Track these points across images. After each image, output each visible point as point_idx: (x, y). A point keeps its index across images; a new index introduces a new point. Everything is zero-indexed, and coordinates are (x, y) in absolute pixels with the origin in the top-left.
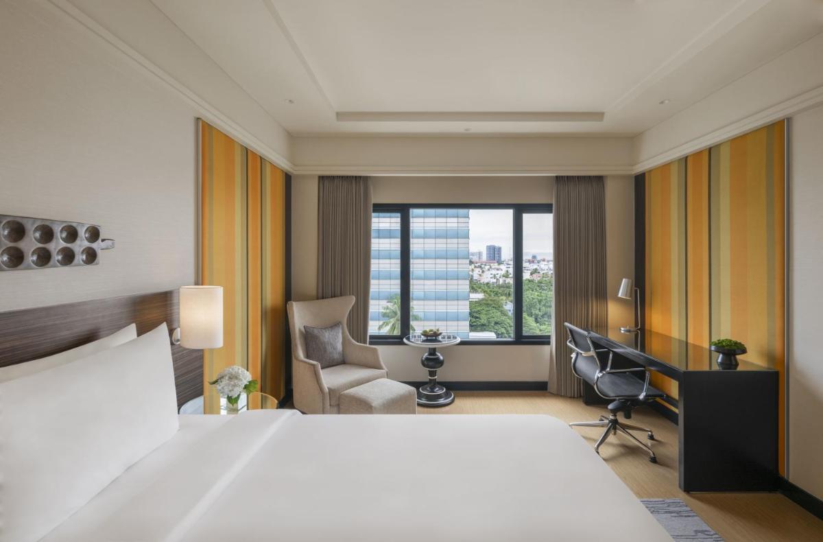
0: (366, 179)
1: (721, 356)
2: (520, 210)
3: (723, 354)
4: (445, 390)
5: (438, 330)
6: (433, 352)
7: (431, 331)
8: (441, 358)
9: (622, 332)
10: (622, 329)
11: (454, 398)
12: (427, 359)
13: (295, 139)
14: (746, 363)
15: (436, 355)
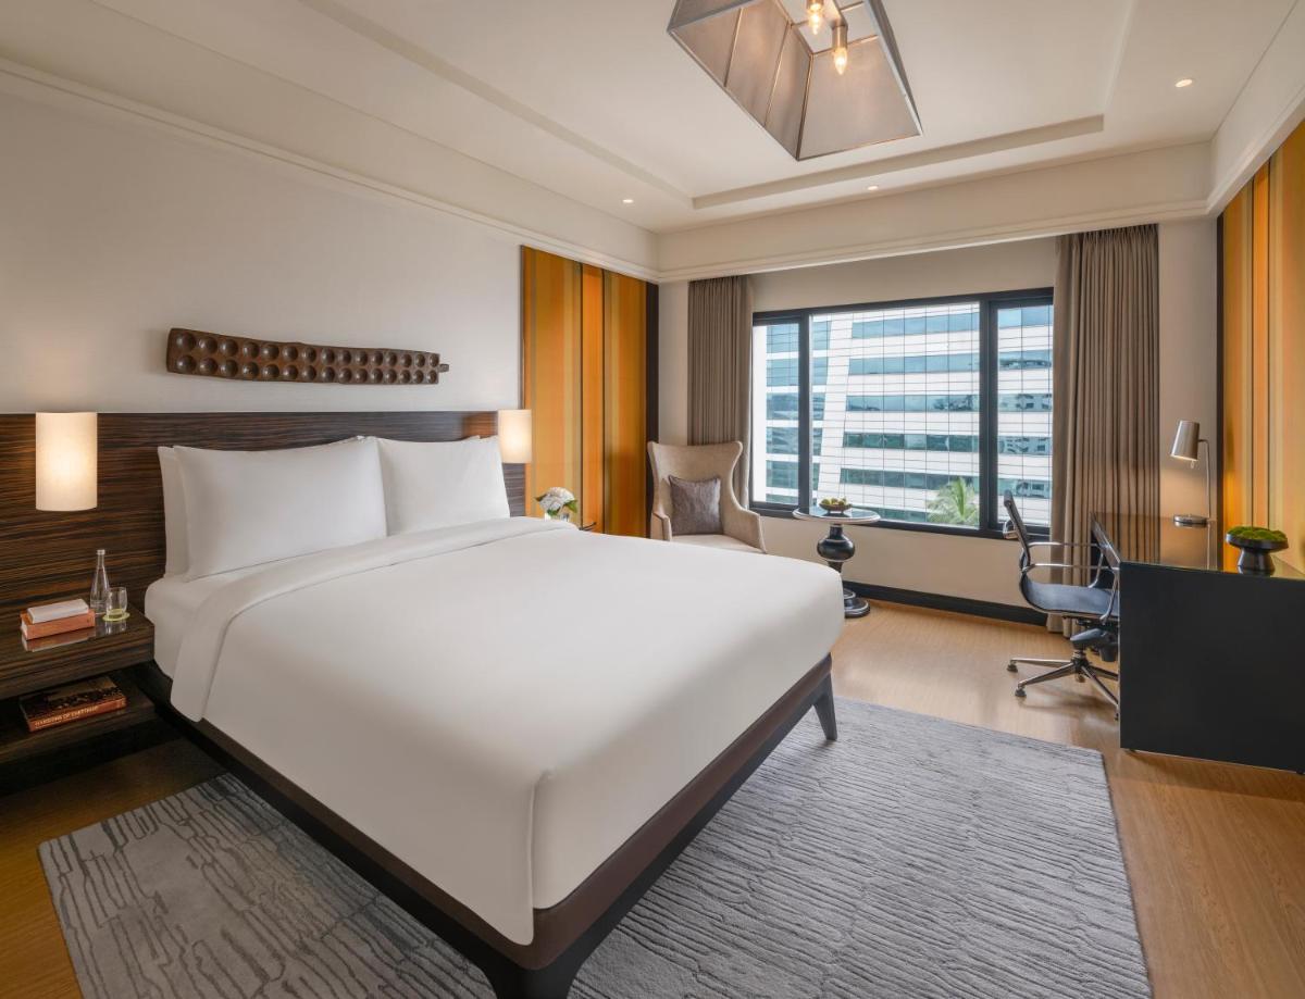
0: (744, 278)
1: (1243, 553)
2: (992, 303)
3: (1247, 549)
4: (854, 595)
5: (844, 500)
6: (836, 532)
7: (834, 501)
8: (851, 545)
9: (1177, 524)
10: (1177, 519)
11: (869, 609)
12: (826, 544)
13: (657, 237)
14: (1286, 566)
15: (841, 538)
